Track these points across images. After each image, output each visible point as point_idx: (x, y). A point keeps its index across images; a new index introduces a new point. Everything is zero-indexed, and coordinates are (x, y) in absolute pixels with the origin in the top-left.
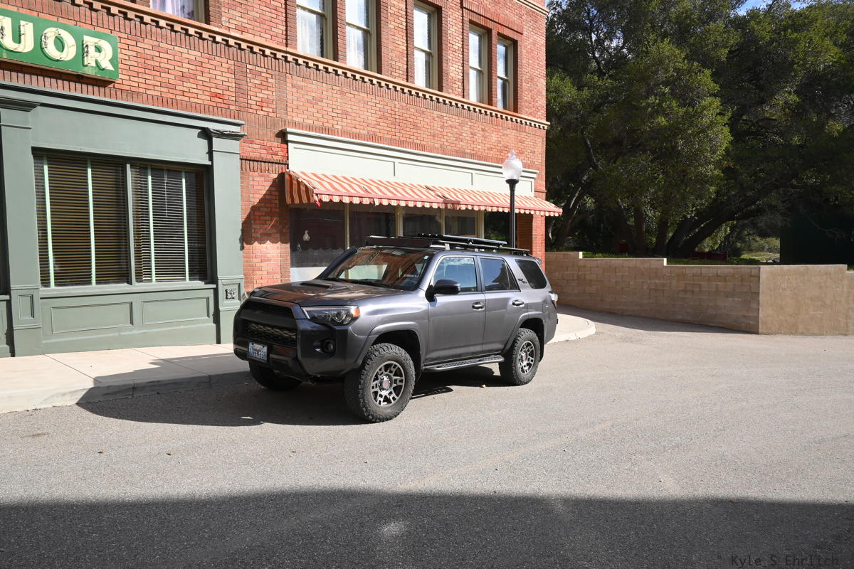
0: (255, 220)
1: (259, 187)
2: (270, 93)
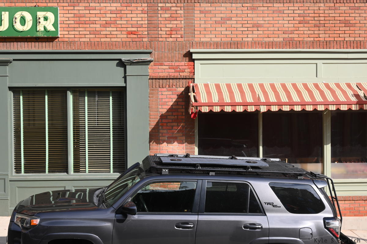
0: (162, 126)
1: (167, 100)
2: (179, 22)
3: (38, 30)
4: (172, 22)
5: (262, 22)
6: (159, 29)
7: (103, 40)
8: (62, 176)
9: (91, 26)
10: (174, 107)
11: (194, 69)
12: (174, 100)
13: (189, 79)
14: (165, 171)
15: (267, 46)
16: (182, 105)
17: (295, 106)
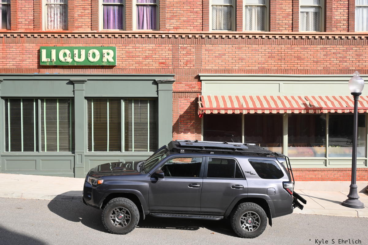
0: (181, 122)
1: (184, 106)
2: (192, 56)
3: (103, 61)
4: (188, 56)
5: (245, 57)
6: (180, 61)
7: (144, 67)
8: (118, 153)
9: (137, 58)
10: (188, 110)
11: (201, 86)
12: (188, 106)
13: (198, 92)
14: (182, 151)
15: (248, 72)
16: (194, 109)
17: (265, 110)
